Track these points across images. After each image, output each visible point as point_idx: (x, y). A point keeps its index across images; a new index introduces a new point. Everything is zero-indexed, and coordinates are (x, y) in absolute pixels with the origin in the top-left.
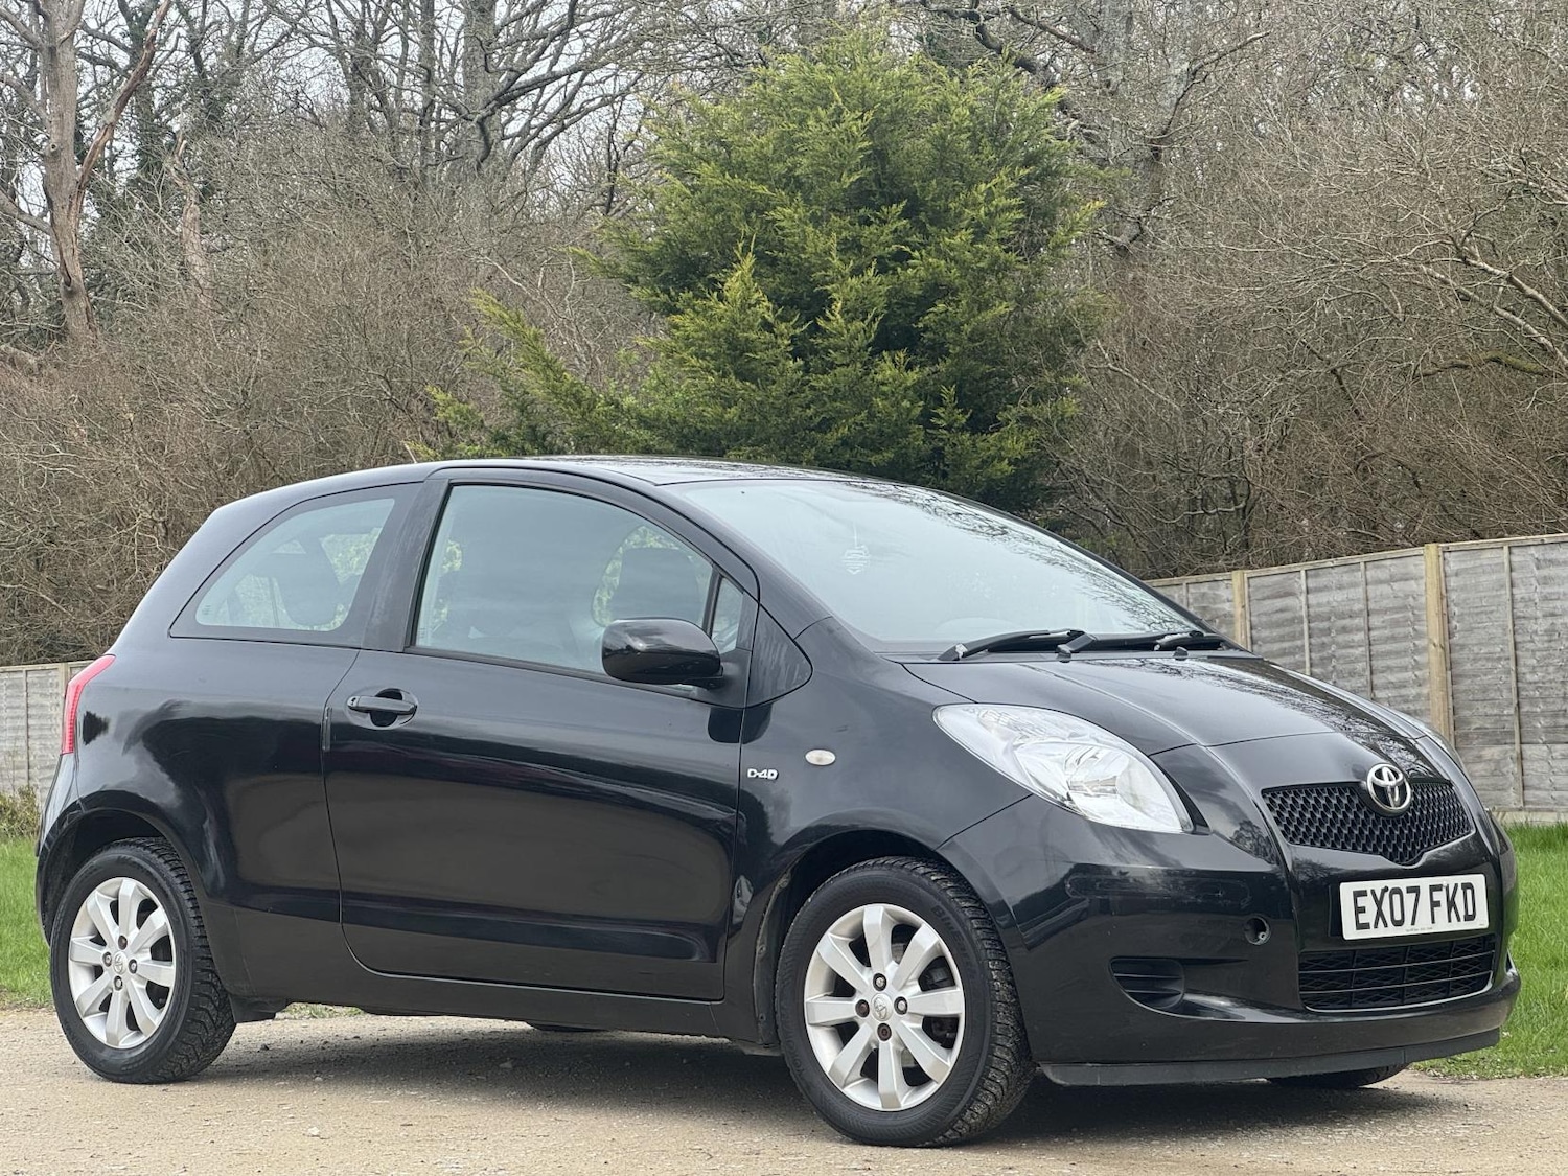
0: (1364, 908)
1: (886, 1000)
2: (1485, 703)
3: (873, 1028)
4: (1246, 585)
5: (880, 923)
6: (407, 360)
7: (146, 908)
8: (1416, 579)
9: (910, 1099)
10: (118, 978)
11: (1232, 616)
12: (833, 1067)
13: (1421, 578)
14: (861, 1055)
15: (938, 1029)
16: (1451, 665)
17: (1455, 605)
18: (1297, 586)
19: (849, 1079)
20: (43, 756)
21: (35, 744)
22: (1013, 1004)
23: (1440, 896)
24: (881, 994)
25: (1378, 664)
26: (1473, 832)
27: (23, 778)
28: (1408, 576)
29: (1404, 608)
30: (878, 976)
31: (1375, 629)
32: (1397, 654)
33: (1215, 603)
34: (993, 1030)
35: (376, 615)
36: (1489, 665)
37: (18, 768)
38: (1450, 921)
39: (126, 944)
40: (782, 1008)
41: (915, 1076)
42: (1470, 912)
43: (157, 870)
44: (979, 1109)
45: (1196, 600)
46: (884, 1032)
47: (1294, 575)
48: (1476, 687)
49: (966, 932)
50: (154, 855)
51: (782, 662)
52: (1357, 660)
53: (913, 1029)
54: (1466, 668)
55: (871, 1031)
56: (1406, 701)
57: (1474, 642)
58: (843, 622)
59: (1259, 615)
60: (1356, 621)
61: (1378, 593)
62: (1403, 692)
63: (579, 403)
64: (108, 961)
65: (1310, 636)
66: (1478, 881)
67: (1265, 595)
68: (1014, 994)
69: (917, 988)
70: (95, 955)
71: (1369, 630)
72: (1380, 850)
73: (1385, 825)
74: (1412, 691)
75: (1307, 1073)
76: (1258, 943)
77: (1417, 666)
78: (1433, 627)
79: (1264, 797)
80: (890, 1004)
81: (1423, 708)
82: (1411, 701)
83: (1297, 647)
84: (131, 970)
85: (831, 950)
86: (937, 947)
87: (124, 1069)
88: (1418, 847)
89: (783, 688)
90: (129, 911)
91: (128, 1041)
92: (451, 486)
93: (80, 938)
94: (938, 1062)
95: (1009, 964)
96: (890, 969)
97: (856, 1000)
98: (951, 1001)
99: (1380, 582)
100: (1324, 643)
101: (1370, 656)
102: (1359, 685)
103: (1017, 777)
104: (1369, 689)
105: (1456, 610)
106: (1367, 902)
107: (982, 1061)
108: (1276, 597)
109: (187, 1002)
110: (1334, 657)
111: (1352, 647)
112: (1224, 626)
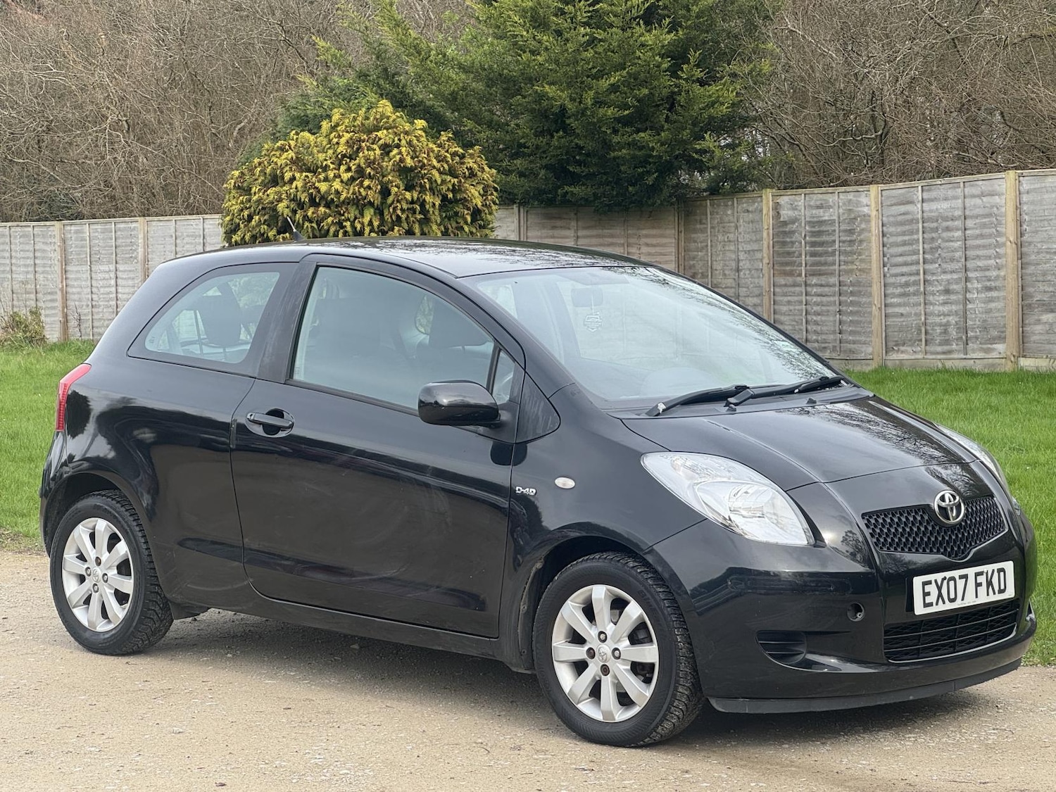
0: (929, 592)
1: (606, 648)
2: (1044, 283)
3: (597, 666)
4: (880, 195)
5: (603, 597)
6: (297, 12)
7: (113, 540)
8: (999, 195)
9: (621, 715)
10: (95, 585)
11: (869, 216)
12: (571, 690)
13: (1003, 194)
14: (589, 683)
15: (641, 670)
16: (1021, 256)
17: (1026, 214)
18: (915, 197)
19: (581, 699)
20: (46, 285)
21: (40, 277)
22: (691, 658)
23: (982, 579)
24: (603, 645)
25: (970, 253)
26: (1007, 530)
27: (33, 300)
28: (992, 193)
29: (989, 215)
30: (601, 633)
31: (969, 229)
32: (984, 247)
33: (857, 207)
34: (677, 674)
35: (266, 355)
36: (1048, 256)
37: (29, 293)
38: (988, 595)
39: (100, 563)
40: (537, 648)
41: (624, 699)
42: (1002, 587)
43: (121, 515)
44: (668, 725)
45: (844, 204)
46: (605, 669)
47: (912, 189)
48: (1038, 272)
49: (660, 609)
50: (119, 505)
51: (540, 413)
52: (955, 250)
53: (624, 669)
54: (1031, 258)
55: (596, 669)
56: (989, 280)
57: (1039, 240)
58: (581, 386)
59: (888, 216)
60: (956, 223)
61: (972, 203)
62: (987, 273)
63: (419, 53)
64: (89, 573)
65: (923, 233)
66: (1009, 566)
67: (892, 202)
68: (691, 650)
69: (627, 642)
70: (80, 568)
71: (965, 229)
72: (942, 550)
73: (945, 533)
74: (994, 273)
75: (888, 702)
76: (856, 620)
77: (998, 256)
78: (1010, 229)
79: (863, 518)
80: (609, 652)
81: (1000, 285)
82: (993, 280)
83: (914, 240)
84: (104, 581)
85: (571, 612)
86: (641, 617)
87: (100, 645)
88: (968, 546)
89: (540, 432)
90: (102, 540)
91: (102, 627)
92: (318, 267)
93: (69, 556)
94: (641, 693)
95: (688, 631)
96: (610, 629)
97: (586, 648)
98: (650, 653)
99: (973, 196)
100: (933, 238)
101: (965, 248)
102: (957, 267)
103: (697, 507)
104: (964, 271)
105: (1027, 217)
106: (932, 589)
107: (669, 696)
108: (900, 205)
109: (141, 605)
110: (940, 247)
111: (952, 241)
112: (864, 223)
